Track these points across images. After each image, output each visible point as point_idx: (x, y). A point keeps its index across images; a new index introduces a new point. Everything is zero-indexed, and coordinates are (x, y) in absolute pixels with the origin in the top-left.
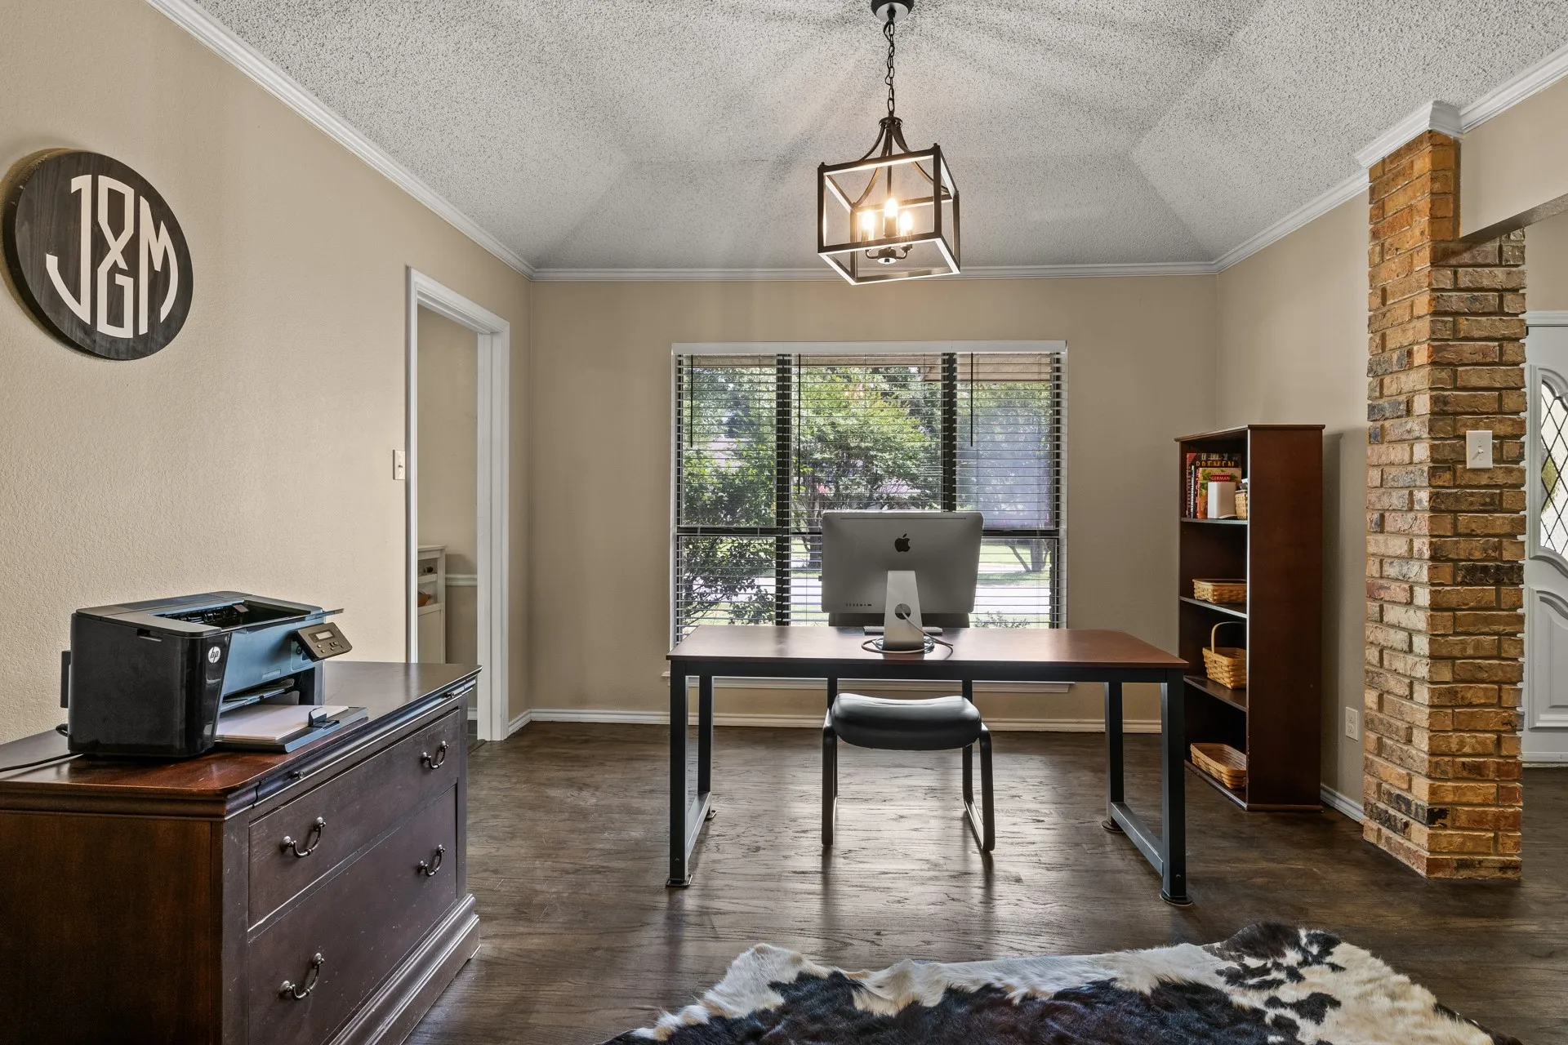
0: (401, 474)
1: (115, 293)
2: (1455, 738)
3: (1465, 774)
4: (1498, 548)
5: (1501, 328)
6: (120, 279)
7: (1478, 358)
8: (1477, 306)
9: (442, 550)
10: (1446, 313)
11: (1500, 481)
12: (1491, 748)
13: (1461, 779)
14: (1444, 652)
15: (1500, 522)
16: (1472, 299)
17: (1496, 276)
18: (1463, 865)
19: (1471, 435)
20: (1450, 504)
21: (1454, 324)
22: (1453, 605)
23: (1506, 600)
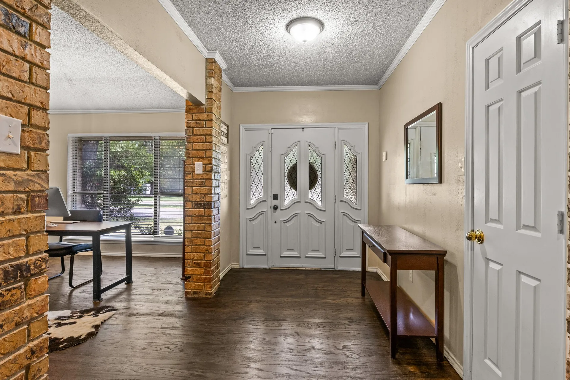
2: (192, 255)
3: (195, 266)
4: (204, 198)
5: (206, 131)
7: (199, 141)
8: (198, 125)
10: (190, 127)
11: (205, 178)
12: (202, 258)
13: (194, 267)
14: (189, 229)
15: (204, 190)
16: (197, 123)
17: (204, 116)
18: (195, 293)
19: (197, 164)
20: (190, 184)
21: (193, 131)
22: (191, 215)
23: (207, 214)
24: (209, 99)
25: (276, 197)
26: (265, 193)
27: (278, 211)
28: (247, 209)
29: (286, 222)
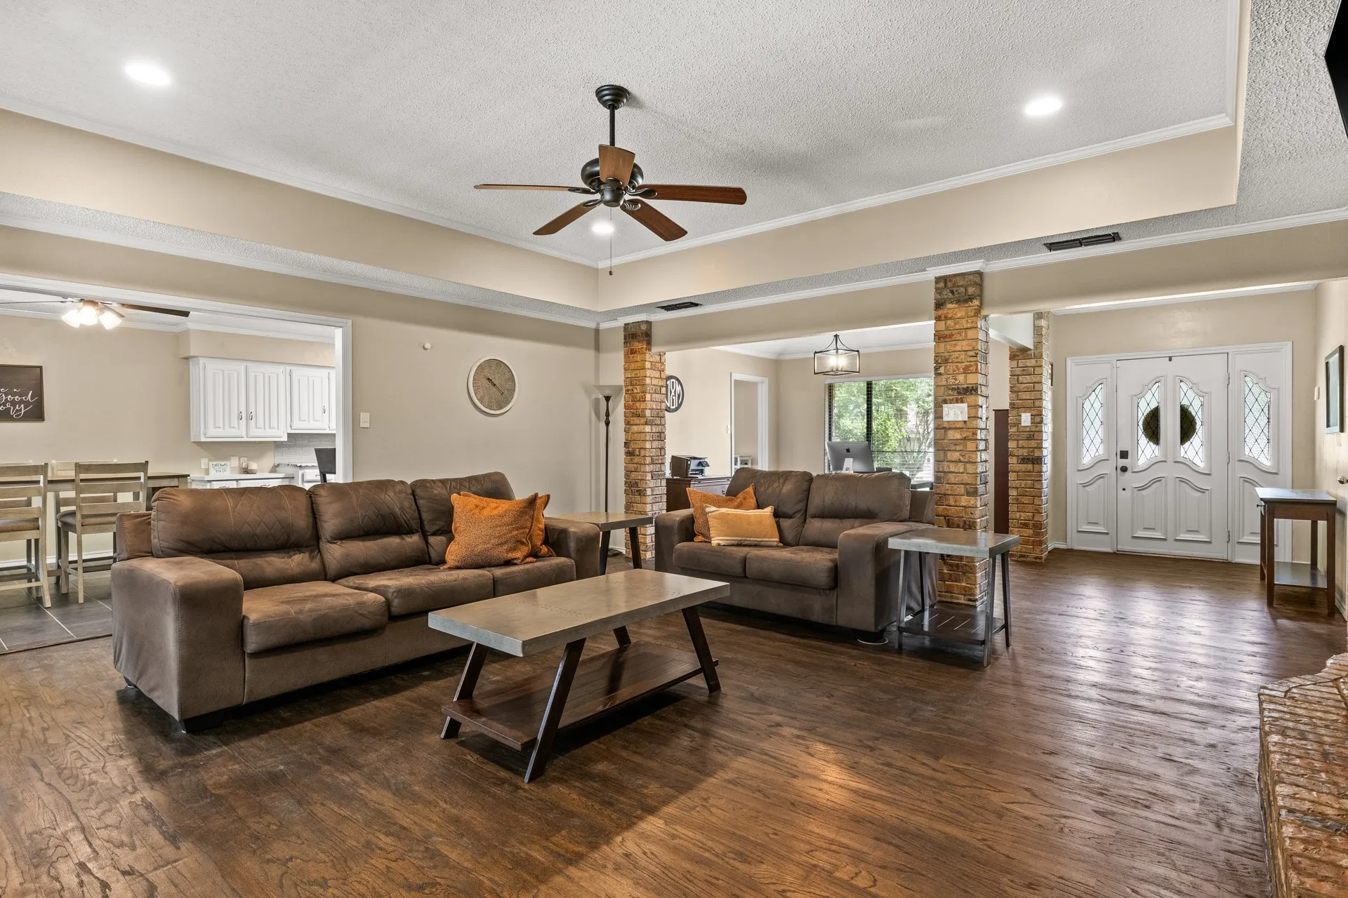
0: (729, 432)
1: (673, 399)
2: (1018, 514)
3: (1022, 526)
4: (1033, 452)
5: (1034, 379)
6: (674, 398)
7: (1025, 389)
8: (1025, 373)
9: (750, 457)
10: (1014, 375)
11: (1034, 430)
12: (1031, 518)
13: (1021, 528)
14: (1014, 486)
15: (1033, 443)
16: (1024, 370)
17: (1033, 362)
18: (1021, 556)
19: (1024, 415)
20: (1016, 437)
21: (1018, 379)
22: (1017, 470)
23: (1036, 470)
24: (1038, 344)
25: (1124, 455)
26: (1107, 450)
27: (1128, 474)
28: (1079, 470)
29: (1141, 489)
